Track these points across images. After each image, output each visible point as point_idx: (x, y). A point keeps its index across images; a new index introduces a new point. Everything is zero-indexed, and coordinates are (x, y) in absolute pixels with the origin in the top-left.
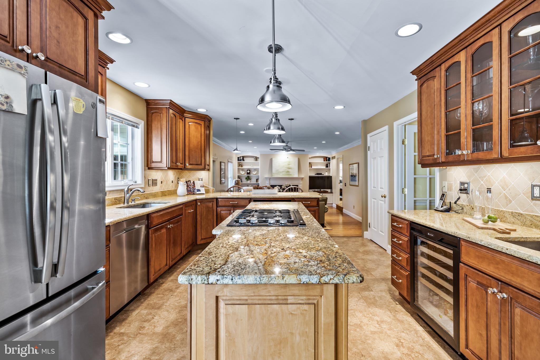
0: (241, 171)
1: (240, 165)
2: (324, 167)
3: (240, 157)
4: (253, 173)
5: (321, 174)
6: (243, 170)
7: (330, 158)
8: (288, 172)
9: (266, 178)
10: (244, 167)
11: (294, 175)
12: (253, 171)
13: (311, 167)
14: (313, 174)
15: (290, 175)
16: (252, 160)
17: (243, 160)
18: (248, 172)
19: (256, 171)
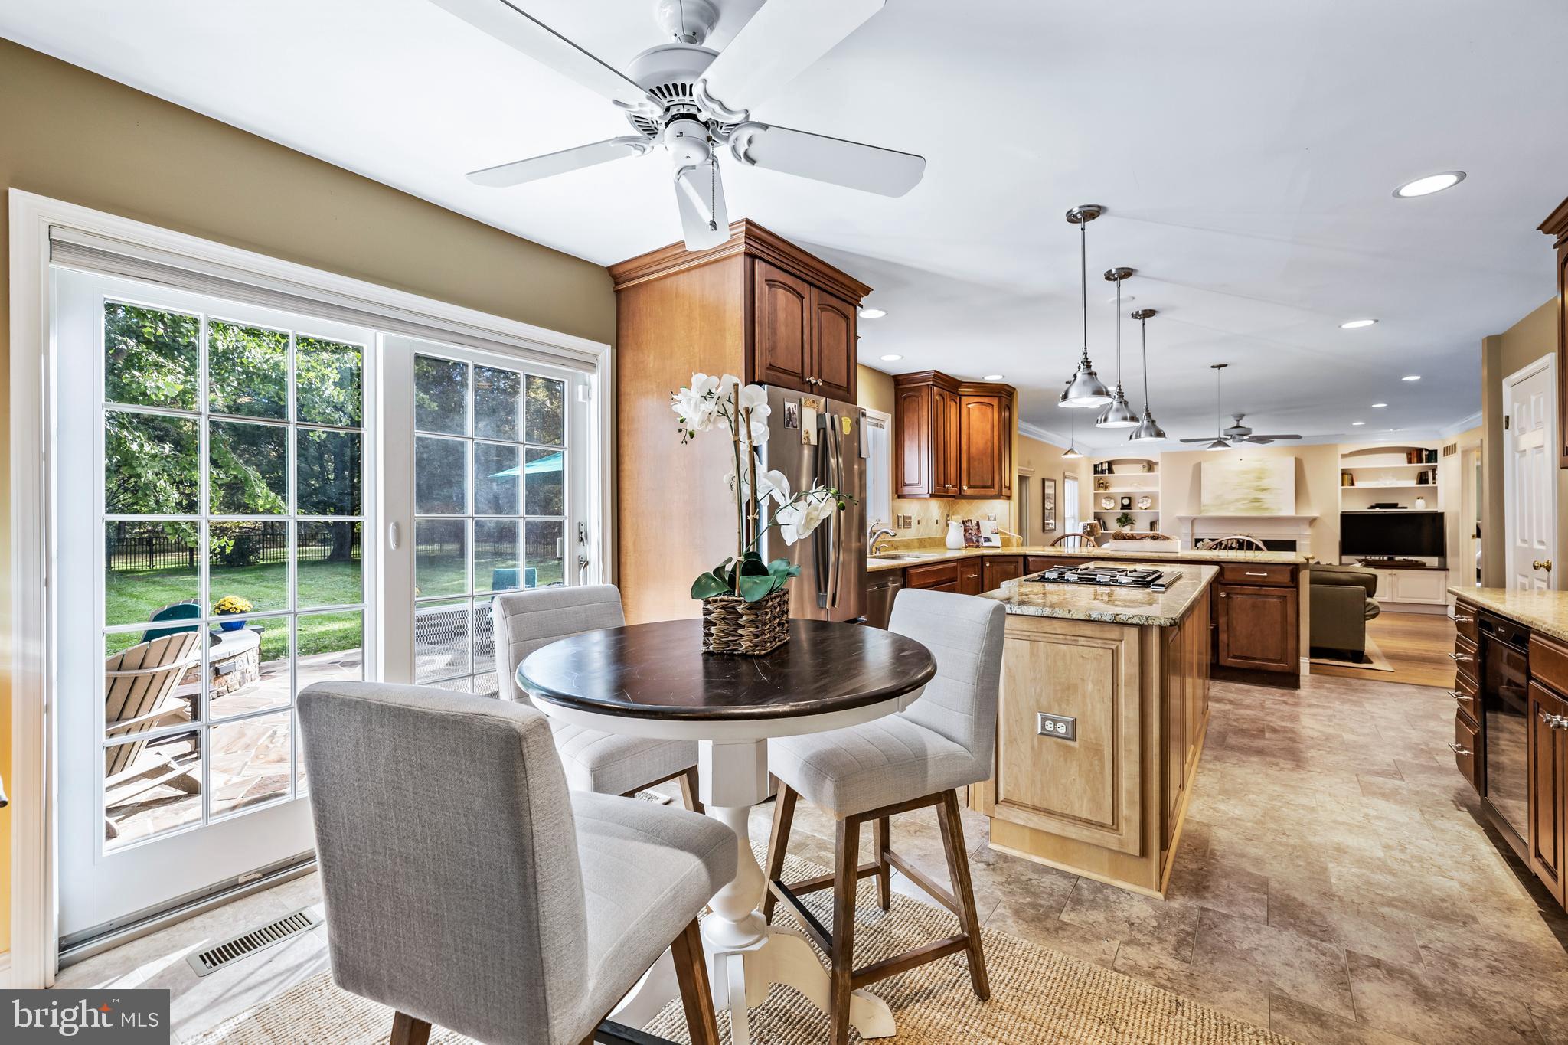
0: (1104, 501)
1: (1101, 485)
2: (1412, 483)
3: (1102, 463)
4: (1140, 505)
5: (1395, 506)
6: (1108, 497)
7: (1436, 451)
8: (1257, 500)
9: (1180, 519)
10: (1111, 490)
11: (1280, 510)
12: (1141, 500)
13: (1353, 484)
14: (1360, 506)
15: (1267, 509)
16: (1138, 471)
17: (1111, 471)
18: (1126, 502)
19: (1150, 501)
